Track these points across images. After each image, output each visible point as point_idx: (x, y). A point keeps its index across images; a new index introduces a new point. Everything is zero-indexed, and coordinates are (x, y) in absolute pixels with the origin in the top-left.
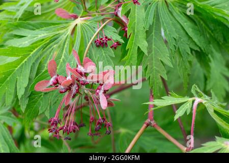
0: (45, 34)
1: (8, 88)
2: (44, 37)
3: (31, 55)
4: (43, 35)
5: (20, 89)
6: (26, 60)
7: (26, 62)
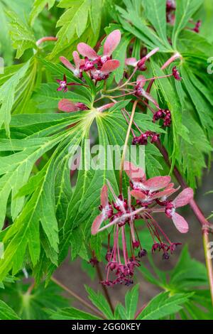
0: (50, 142)
1: (30, 239)
2: (50, 146)
3: (45, 180)
4: (46, 144)
5: (51, 236)
6: (42, 190)
7: (42, 192)
